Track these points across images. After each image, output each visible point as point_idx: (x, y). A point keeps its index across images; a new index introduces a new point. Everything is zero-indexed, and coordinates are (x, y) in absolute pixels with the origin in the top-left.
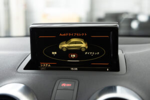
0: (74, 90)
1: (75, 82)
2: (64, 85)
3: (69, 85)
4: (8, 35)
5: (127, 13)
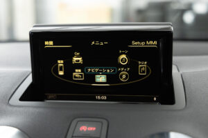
1: (102, 124)
2: (84, 128)
3: (92, 129)
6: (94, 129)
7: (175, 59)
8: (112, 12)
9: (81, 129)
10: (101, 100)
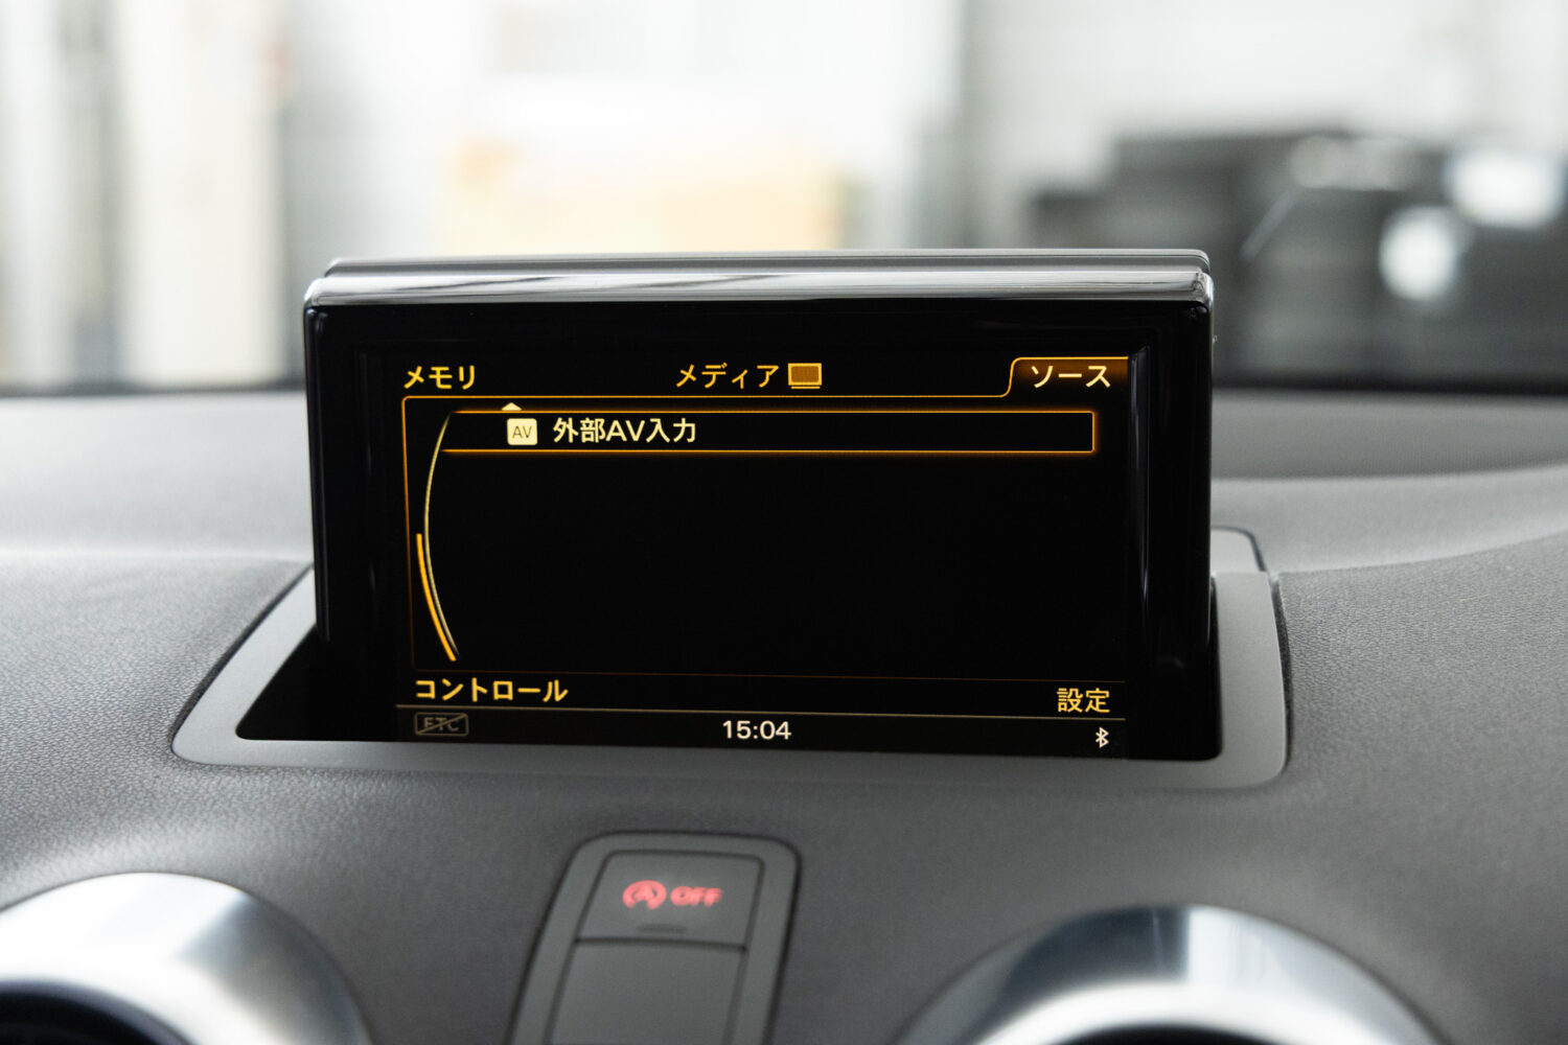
0: (743, 949)
1: (762, 870)
3: (696, 896)
4: (97, 372)
5: (1339, 134)
6: (711, 896)
8: (851, 202)
9: (628, 898)
10: (756, 744)
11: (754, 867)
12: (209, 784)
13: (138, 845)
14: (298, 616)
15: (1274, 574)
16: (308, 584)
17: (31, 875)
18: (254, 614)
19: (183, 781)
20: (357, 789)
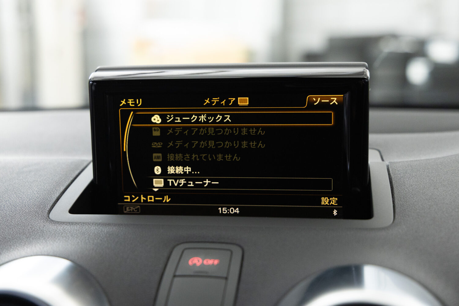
0: (226, 278)
1: (232, 254)
3: (211, 262)
5: (394, 36)
6: (216, 262)
7: (372, 138)
9: (190, 263)
10: (228, 215)
11: (229, 253)
12: (60, 228)
13: (38, 247)
14: (88, 176)
15: (387, 162)
16: (91, 167)
17: (6, 257)
18: (74, 176)
19: (52, 227)
20: (106, 229)
